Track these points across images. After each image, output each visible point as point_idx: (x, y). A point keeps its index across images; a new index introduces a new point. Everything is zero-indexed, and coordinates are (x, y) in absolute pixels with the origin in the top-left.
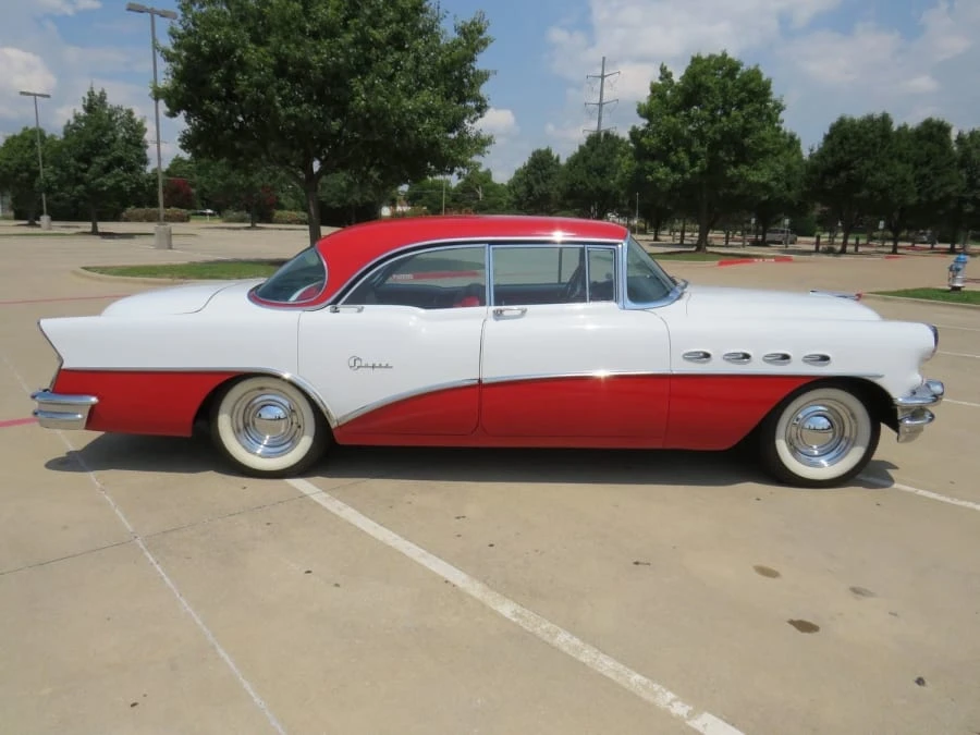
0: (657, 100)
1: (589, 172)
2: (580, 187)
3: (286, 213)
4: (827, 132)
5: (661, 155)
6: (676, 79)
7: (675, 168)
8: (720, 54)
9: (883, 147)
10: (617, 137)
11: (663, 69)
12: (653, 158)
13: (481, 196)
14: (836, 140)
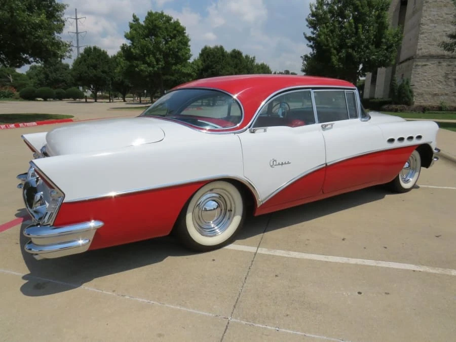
0: (134, 32)
1: (88, 67)
2: (85, 74)
4: (200, 52)
5: (142, 58)
6: (142, 22)
7: (149, 65)
8: (160, 12)
9: (223, 60)
10: (100, 50)
11: (134, 16)
13: (12, 80)
14: (205, 56)
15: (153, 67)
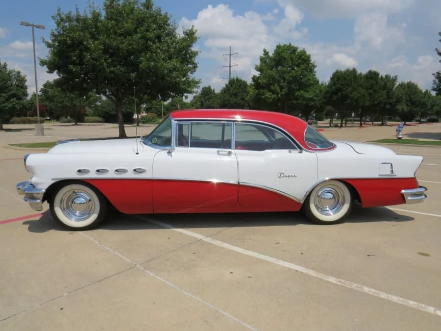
0: (264, 64)
1: (231, 96)
2: (228, 102)
3: (91, 118)
4: (332, 76)
5: (267, 87)
6: (271, 55)
7: (273, 92)
8: (288, 44)
9: (355, 82)
10: (241, 81)
11: (265, 51)
12: (263, 88)
13: (179, 108)
14: (335, 79)
15: (277, 94)
